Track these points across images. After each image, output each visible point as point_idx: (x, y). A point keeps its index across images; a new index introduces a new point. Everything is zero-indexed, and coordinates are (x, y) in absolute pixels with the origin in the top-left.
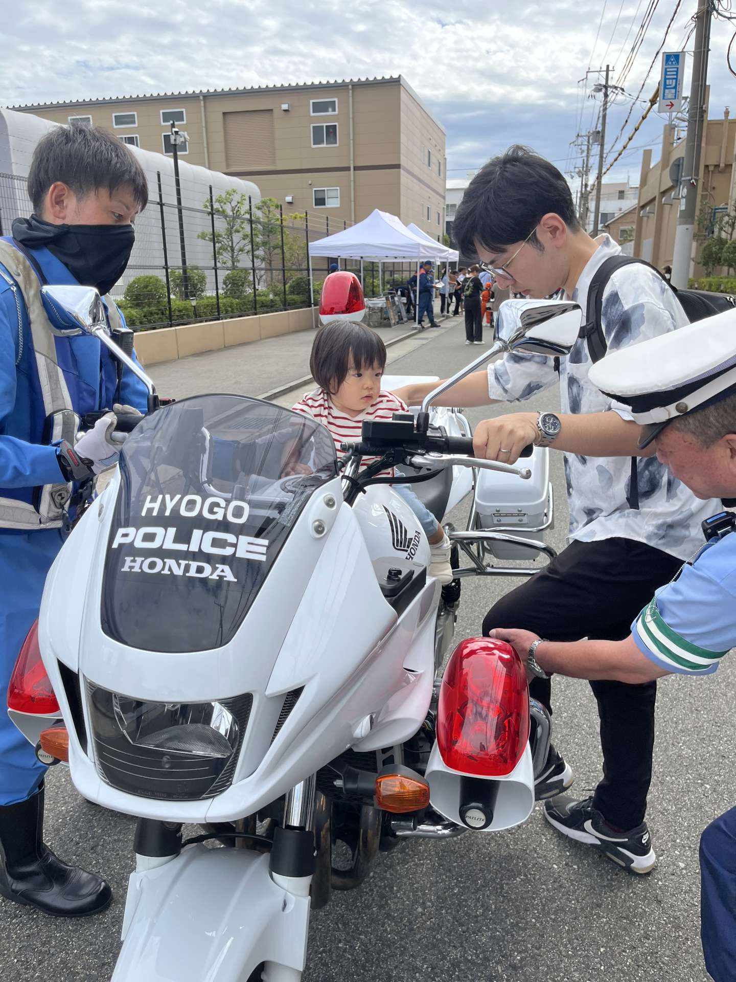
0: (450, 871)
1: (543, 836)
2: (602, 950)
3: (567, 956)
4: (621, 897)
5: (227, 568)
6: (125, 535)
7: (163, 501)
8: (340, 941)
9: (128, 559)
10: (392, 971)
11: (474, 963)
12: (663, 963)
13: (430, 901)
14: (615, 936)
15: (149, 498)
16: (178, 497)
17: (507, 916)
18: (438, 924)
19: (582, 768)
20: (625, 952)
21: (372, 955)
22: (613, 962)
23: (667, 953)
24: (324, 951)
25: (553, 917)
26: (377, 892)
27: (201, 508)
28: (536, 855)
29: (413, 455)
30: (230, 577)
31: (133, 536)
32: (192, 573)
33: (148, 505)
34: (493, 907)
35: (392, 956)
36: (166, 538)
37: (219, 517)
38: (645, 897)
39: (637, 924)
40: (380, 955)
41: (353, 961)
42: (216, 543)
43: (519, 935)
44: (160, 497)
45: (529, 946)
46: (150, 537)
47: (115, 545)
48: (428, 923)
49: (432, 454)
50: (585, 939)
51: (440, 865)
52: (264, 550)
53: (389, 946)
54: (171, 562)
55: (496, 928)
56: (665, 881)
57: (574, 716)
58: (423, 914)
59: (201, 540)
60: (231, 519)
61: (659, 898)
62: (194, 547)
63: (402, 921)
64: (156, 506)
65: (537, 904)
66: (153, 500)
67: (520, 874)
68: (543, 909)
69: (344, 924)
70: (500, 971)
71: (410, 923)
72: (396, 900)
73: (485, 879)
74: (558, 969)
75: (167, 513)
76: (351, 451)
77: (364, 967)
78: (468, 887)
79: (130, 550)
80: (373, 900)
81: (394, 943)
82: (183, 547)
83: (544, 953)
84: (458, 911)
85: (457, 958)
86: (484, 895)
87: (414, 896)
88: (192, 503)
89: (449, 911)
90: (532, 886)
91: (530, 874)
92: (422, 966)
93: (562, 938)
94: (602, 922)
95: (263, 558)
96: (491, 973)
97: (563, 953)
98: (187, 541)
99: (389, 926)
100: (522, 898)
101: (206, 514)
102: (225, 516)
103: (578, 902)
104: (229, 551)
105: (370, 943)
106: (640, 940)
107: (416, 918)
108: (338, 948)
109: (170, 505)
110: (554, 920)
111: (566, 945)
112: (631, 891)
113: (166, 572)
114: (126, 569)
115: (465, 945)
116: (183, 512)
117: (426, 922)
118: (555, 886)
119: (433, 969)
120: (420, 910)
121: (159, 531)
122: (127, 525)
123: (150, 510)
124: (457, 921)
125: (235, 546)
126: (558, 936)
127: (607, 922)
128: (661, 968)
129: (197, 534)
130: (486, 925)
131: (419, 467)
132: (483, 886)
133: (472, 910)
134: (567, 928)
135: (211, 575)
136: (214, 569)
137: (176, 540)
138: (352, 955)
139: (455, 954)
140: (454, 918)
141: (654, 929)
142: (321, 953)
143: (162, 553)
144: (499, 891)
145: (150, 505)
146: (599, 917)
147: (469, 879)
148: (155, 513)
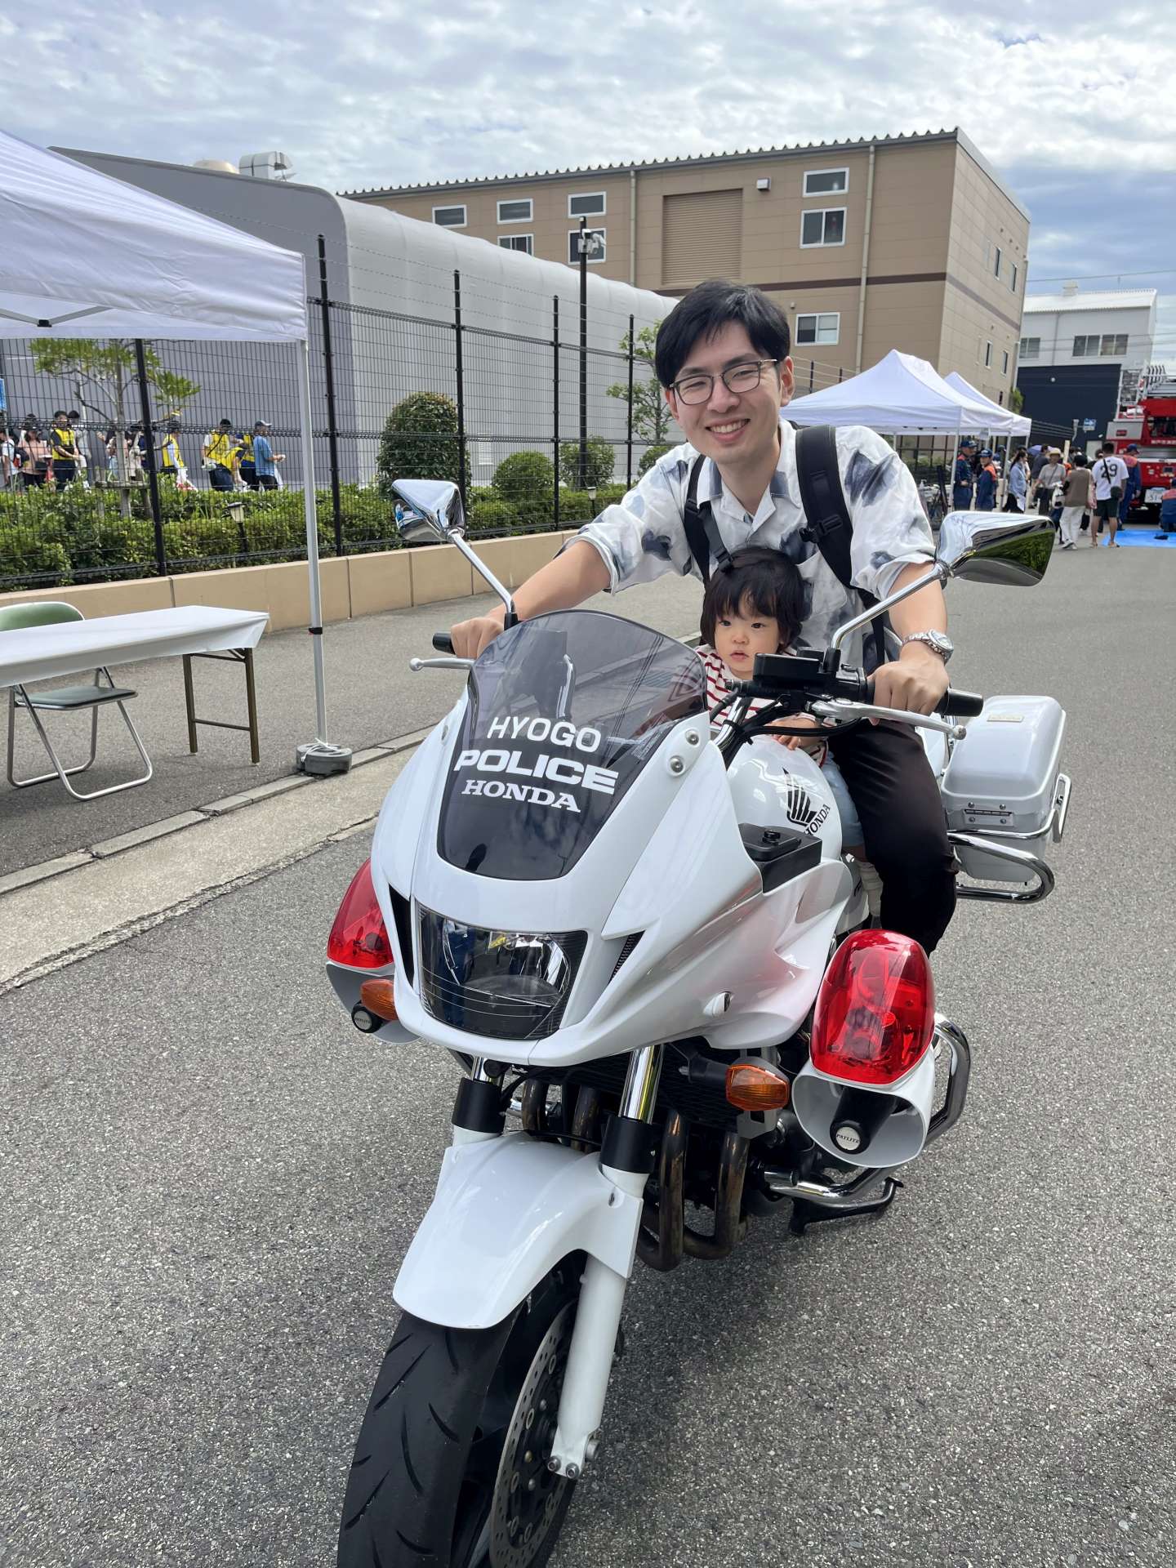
0: (854, 1281)
1: (996, 1263)
2: (1052, 1407)
3: (1001, 1405)
4: (1095, 1352)
5: (571, 798)
6: (470, 758)
7: (511, 722)
8: (695, 1334)
9: (470, 782)
10: (757, 1377)
11: (867, 1387)
12: (1137, 1437)
13: (822, 1310)
14: (1075, 1394)
15: (496, 719)
16: (527, 719)
17: (925, 1345)
18: (828, 1337)
19: (1075, 1190)
20: (1086, 1415)
21: (734, 1355)
22: (1063, 1423)
23: (1146, 1427)
24: (672, 1340)
25: (990, 1357)
26: (752, 1287)
27: (550, 731)
28: (981, 1283)
29: (814, 700)
30: (573, 807)
31: (476, 758)
32: (534, 800)
33: (494, 727)
34: (907, 1331)
35: (761, 1361)
36: (510, 761)
37: (568, 743)
38: (1131, 1357)
39: (1111, 1386)
40: (744, 1356)
41: (709, 1357)
42: (563, 770)
43: (937, 1369)
44: (508, 718)
45: (949, 1383)
46: (493, 760)
47: (457, 768)
48: (815, 1333)
49: (839, 700)
50: (1030, 1390)
51: (843, 1272)
52: (613, 783)
53: (757, 1350)
54: (514, 787)
55: (906, 1355)
56: (1167, 1344)
57: (1080, 1123)
58: (808, 1322)
59: (546, 766)
60: (580, 746)
61: (1151, 1362)
62: (538, 773)
63: (779, 1325)
64: (503, 728)
65: (970, 1339)
66: (501, 722)
67: (953, 1299)
68: (978, 1347)
69: (703, 1316)
70: (902, 1404)
71: (791, 1329)
72: (776, 1301)
73: (903, 1298)
74: (984, 1418)
75: (514, 736)
76: (736, 690)
77: (721, 1367)
78: (877, 1304)
79: (472, 773)
80: (745, 1296)
81: (765, 1348)
82: (527, 772)
83: (968, 1396)
84: (857, 1327)
85: (846, 1379)
86: (897, 1315)
87: (800, 1300)
88: (539, 728)
89: (846, 1325)
90: (967, 1317)
91: (968, 1303)
92: (798, 1380)
93: (997, 1384)
94: (1059, 1376)
95: (611, 791)
96: (890, 1404)
97: (996, 1401)
98: (532, 766)
99: (761, 1327)
100: (951, 1328)
101: (555, 740)
102: (574, 744)
103: (1030, 1346)
104: (573, 780)
105: (734, 1342)
106: (1110, 1406)
107: (800, 1325)
108: (691, 1340)
109: (517, 728)
110: (990, 1361)
111: (1001, 1392)
112: (1111, 1346)
113: (508, 796)
114: (467, 792)
115: (860, 1365)
116: (531, 736)
117: (811, 1331)
118: (1001, 1323)
119: (811, 1384)
120: (806, 1317)
121: (504, 754)
122: (471, 748)
123: (496, 733)
124: (854, 1338)
125: (582, 775)
126: (993, 1379)
127: (1068, 1377)
128: (1132, 1443)
129: (543, 759)
130: (894, 1350)
131: (821, 716)
132: (898, 1306)
133: (878, 1330)
134: (1007, 1373)
135: (554, 802)
136: (558, 798)
137: (521, 765)
138: (709, 1350)
139: (844, 1374)
140: (851, 1333)
141: (1134, 1396)
142: (669, 1342)
143: (504, 777)
144: (919, 1314)
145: (498, 728)
146: (1056, 1367)
147: (880, 1295)
148: (501, 736)
